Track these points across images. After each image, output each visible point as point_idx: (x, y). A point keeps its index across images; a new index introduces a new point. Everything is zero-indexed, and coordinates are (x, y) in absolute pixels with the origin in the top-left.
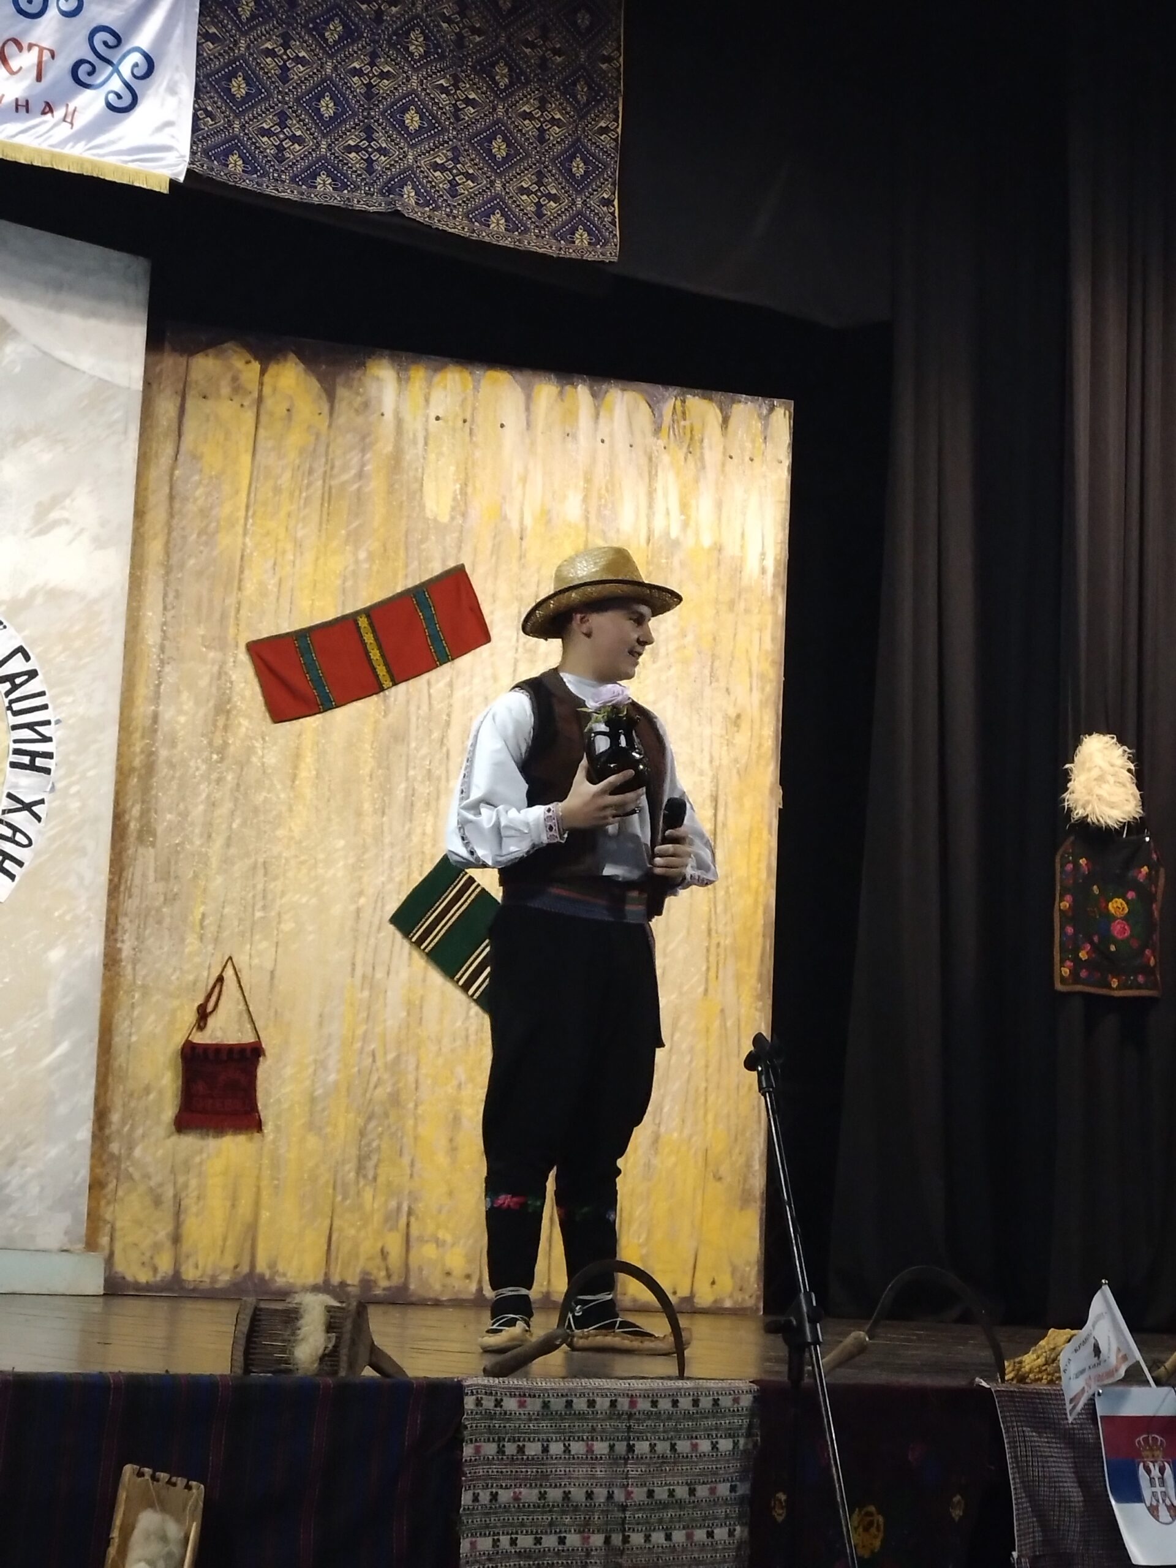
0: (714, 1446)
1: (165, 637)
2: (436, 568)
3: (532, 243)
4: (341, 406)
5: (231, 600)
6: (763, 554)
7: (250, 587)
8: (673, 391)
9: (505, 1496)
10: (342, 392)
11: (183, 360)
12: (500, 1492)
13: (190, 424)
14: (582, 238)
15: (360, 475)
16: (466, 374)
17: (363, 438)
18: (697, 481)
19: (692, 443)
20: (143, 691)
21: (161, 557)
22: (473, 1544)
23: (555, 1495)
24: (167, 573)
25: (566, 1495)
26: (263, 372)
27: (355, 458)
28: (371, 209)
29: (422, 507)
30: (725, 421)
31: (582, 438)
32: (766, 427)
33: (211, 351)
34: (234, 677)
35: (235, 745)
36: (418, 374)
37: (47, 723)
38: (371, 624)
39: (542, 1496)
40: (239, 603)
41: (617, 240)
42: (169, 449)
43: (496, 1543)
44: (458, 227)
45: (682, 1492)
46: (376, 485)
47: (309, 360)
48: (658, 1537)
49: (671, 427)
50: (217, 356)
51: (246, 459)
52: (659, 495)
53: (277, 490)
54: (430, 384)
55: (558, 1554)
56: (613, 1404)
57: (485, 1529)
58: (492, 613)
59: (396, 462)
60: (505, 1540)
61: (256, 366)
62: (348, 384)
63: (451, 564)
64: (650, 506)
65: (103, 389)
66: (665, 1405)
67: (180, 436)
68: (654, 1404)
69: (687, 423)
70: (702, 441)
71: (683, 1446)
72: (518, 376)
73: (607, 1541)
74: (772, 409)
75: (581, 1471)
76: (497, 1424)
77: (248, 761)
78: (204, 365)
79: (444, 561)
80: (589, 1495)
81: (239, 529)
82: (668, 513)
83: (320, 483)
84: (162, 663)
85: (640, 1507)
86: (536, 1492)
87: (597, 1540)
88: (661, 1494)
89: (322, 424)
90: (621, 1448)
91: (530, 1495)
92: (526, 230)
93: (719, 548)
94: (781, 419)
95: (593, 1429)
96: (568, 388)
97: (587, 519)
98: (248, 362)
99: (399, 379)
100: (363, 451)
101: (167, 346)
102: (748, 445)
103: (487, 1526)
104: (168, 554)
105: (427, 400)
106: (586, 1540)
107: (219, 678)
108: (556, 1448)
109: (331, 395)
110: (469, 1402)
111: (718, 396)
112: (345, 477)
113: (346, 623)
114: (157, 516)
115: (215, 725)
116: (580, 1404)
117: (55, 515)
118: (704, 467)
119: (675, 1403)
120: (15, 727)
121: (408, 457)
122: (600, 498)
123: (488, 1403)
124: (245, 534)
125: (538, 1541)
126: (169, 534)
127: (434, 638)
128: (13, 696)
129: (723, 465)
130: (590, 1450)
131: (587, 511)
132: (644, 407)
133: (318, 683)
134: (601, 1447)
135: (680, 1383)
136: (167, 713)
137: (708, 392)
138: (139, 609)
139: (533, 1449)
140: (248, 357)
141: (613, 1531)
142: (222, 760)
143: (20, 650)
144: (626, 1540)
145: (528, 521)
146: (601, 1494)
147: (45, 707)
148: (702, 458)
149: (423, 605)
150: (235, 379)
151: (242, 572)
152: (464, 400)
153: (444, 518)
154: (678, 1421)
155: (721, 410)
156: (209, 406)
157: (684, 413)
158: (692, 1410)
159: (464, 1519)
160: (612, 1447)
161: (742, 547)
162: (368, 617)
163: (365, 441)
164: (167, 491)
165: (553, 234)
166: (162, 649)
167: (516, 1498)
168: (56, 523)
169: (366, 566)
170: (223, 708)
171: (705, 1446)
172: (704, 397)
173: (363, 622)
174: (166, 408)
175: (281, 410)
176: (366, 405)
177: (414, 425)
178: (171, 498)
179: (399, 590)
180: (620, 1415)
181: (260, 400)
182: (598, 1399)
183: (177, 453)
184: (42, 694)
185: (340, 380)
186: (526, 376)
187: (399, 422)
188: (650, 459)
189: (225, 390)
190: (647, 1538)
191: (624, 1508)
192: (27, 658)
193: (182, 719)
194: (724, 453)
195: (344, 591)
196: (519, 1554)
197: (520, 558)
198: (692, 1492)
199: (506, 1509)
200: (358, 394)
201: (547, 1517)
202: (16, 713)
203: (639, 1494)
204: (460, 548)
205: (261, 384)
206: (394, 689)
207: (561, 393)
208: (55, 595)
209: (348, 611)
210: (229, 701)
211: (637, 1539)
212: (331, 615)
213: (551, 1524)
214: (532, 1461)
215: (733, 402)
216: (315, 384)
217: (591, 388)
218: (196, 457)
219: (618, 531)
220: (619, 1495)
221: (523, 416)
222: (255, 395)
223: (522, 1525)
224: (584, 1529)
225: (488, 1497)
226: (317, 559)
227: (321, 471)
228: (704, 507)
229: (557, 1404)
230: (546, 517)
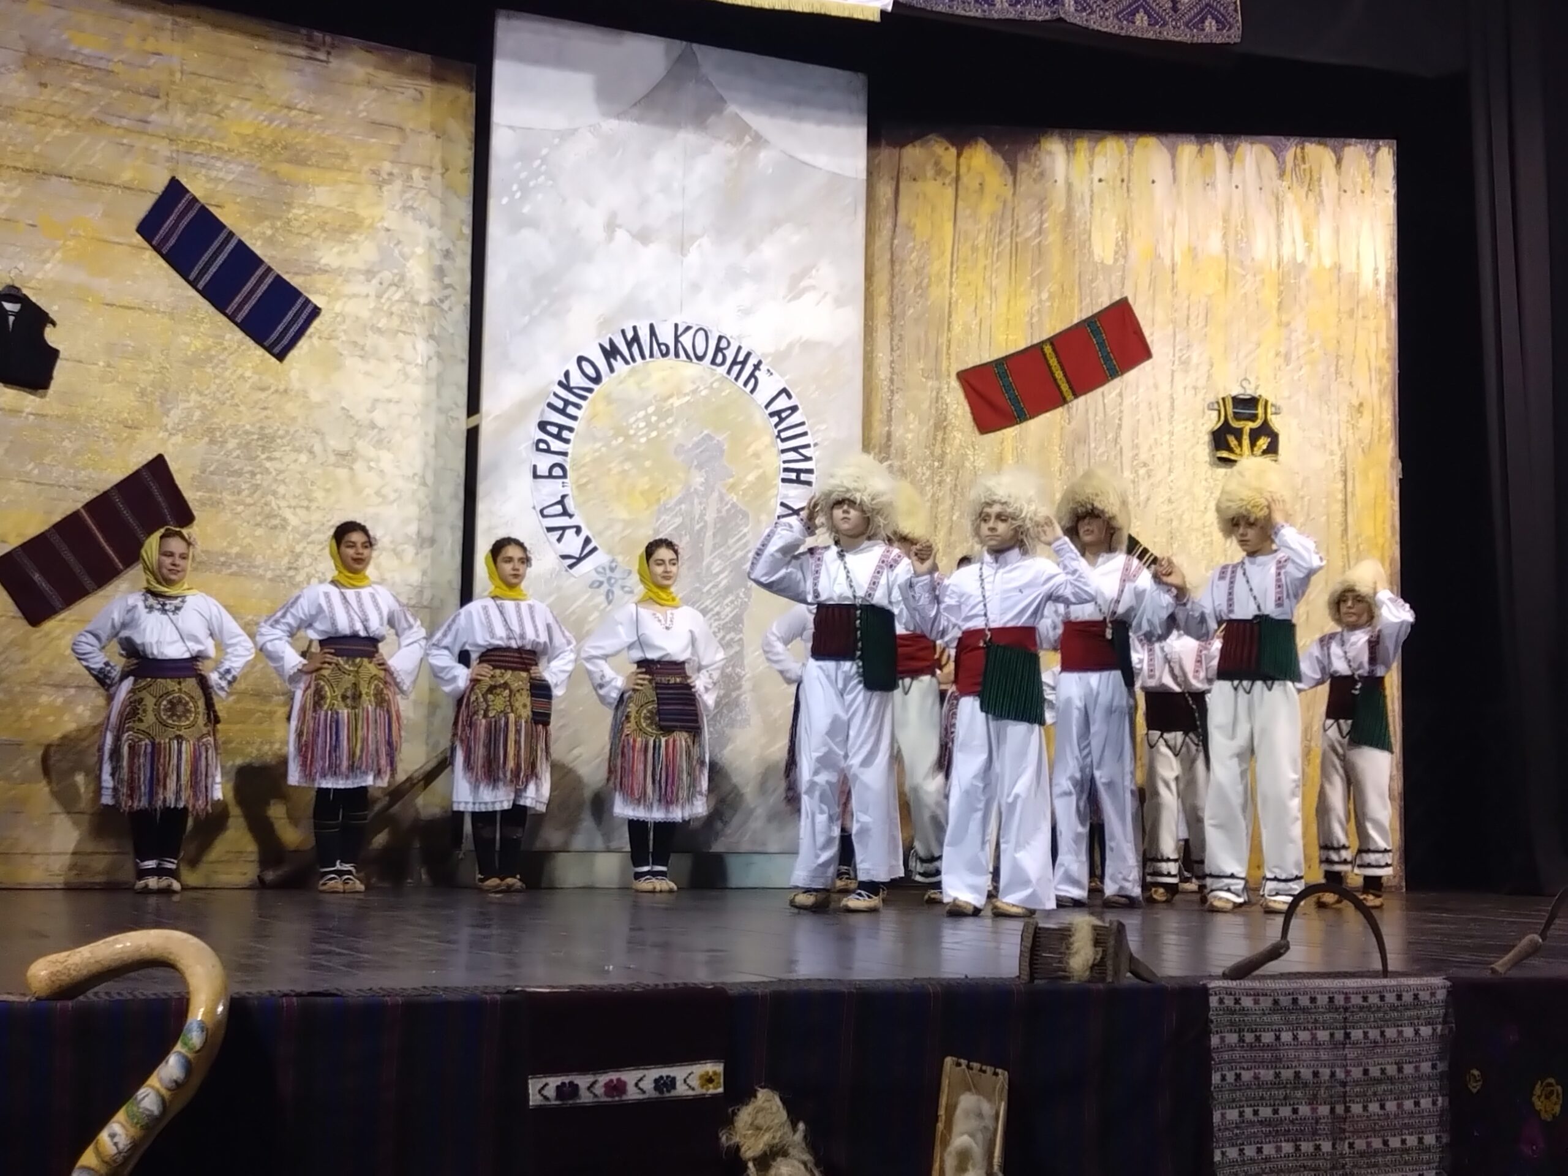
0: (1417, 1032)
1: (893, 373)
2: (1105, 302)
3: (1169, 34)
4: (1022, 177)
5: (943, 340)
6: (1376, 269)
7: (957, 328)
8: (1294, 140)
9: (1247, 1076)
10: (1022, 166)
11: (896, 151)
12: (1243, 1072)
13: (904, 202)
14: (1210, 25)
15: (1040, 231)
16: (1122, 142)
17: (1042, 201)
18: (1317, 213)
19: (1311, 183)
20: (878, 416)
21: (887, 309)
22: (1223, 1115)
23: (1287, 1074)
24: (892, 322)
25: (1297, 1075)
26: (959, 155)
27: (1035, 218)
28: (1040, 19)
29: (1091, 253)
30: (1339, 161)
31: (1219, 186)
32: (1373, 164)
33: (918, 143)
34: (948, 400)
35: (951, 453)
36: (1083, 145)
37: (807, 446)
38: (1054, 350)
39: (1277, 1075)
40: (949, 341)
41: (1240, 24)
42: (888, 224)
43: (1241, 1114)
44: (1110, 26)
45: (1391, 1070)
46: (1053, 238)
47: (995, 144)
48: (1374, 1107)
49: (1294, 169)
50: (922, 146)
51: (949, 226)
52: (1286, 228)
53: (974, 249)
54: (1092, 151)
55: (1292, 1122)
56: (1331, 999)
57: (1232, 1103)
58: (1152, 334)
59: (1068, 218)
60: (1248, 1112)
61: (953, 151)
62: (1027, 159)
63: (1117, 297)
64: (1279, 236)
65: (836, 180)
66: (1374, 999)
67: (896, 212)
68: (1365, 999)
69: (1307, 166)
70: (1320, 179)
71: (1391, 1033)
72: (1164, 139)
73: (1332, 1110)
74: (1378, 149)
75: (1307, 1055)
76: (1236, 1018)
77: (963, 465)
78: (913, 154)
79: (1111, 296)
80: (1316, 1074)
81: (947, 283)
82: (1294, 242)
83: (1008, 240)
84: (892, 392)
85: (1357, 1083)
86: (1272, 1072)
87: (1324, 1110)
88: (1375, 1072)
89: (1008, 192)
90: (1339, 1035)
91: (1267, 1075)
92: (1165, 24)
93: (1338, 267)
94: (1386, 157)
95: (1316, 1021)
96: (1206, 146)
97: (1227, 252)
98: (947, 149)
99: (1068, 152)
100: (1041, 212)
101: (883, 142)
102: (1359, 180)
103: (1234, 1101)
104: (892, 307)
105: (1091, 167)
106: (1314, 1110)
107: (937, 402)
108: (1286, 1037)
109: (1013, 169)
110: (1213, 1001)
111: (1332, 141)
112: (1029, 234)
113: (1034, 352)
114: (882, 277)
115: (935, 439)
116: (1304, 1001)
117: (804, 283)
118: (1322, 201)
119: (1382, 998)
120: (783, 451)
121: (1078, 214)
122: (1237, 233)
123: (1229, 1001)
124: (951, 286)
125: (1276, 1112)
126: (892, 291)
127: (1107, 359)
128: (781, 427)
129: (1339, 198)
130: (1314, 1037)
131: (1226, 245)
132: (1270, 156)
133: (1015, 401)
134: (1323, 1035)
135: (1385, 982)
136: (898, 432)
137: (1323, 140)
138: (872, 351)
139: (1268, 1038)
140: (947, 144)
141: (1338, 1102)
142: (942, 466)
143: (784, 391)
144: (1347, 1109)
145: (1178, 258)
146: (1325, 1073)
147: (805, 434)
148: (1320, 194)
149: (1096, 332)
150: (937, 163)
151: (950, 316)
152: (1121, 163)
153: (1110, 261)
154: (1385, 1013)
155: (1335, 152)
156: (918, 187)
157: (1303, 158)
158: (1397, 1003)
159: (1215, 1094)
160: (1332, 1035)
161: (1358, 266)
162: (1052, 344)
163: (1042, 205)
164: (889, 256)
165: (1187, 25)
166: (892, 381)
167: (1256, 1077)
168: (806, 290)
169: (1048, 304)
170: (941, 425)
171: (1409, 1032)
172: (1320, 143)
173: (1048, 349)
174: (885, 191)
175: (975, 185)
176: (1042, 174)
177: (1081, 188)
178: (892, 262)
179: (1076, 321)
180: (1337, 1009)
181: (958, 179)
182: (1319, 997)
183: (895, 226)
184: (803, 424)
185: (1021, 156)
186: (1172, 138)
187: (1069, 186)
188: (1277, 199)
189: (930, 173)
190: (1365, 1108)
191: (1344, 1084)
192: (789, 396)
193: (910, 436)
194: (1339, 189)
195: (1032, 325)
196: (1261, 1122)
197: (1173, 288)
198: (1400, 1070)
199: (1249, 1087)
200: (1034, 166)
201: (1281, 1093)
202: (783, 440)
203: (1357, 1073)
204: (1123, 284)
205: (958, 165)
206: (1075, 402)
207: (1200, 151)
208: (808, 346)
209: (1035, 341)
210: (945, 419)
211: (1356, 1109)
212: (1022, 346)
213: (1285, 1098)
214: (1268, 1047)
215: (1345, 145)
216: (1000, 161)
217: (1225, 144)
218: (910, 228)
219: (1253, 259)
220: (1340, 1074)
221: (1170, 172)
222: (954, 174)
223: (1262, 1098)
224: (1313, 1101)
225: (1234, 1077)
226: (1009, 301)
227: (1008, 231)
228: (1324, 236)
229: (1285, 1001)
230: (1193, 253)
